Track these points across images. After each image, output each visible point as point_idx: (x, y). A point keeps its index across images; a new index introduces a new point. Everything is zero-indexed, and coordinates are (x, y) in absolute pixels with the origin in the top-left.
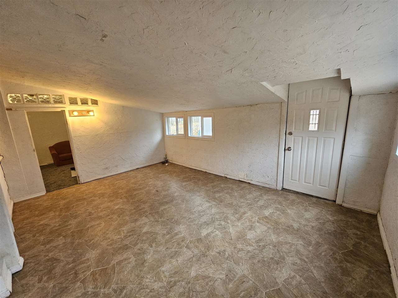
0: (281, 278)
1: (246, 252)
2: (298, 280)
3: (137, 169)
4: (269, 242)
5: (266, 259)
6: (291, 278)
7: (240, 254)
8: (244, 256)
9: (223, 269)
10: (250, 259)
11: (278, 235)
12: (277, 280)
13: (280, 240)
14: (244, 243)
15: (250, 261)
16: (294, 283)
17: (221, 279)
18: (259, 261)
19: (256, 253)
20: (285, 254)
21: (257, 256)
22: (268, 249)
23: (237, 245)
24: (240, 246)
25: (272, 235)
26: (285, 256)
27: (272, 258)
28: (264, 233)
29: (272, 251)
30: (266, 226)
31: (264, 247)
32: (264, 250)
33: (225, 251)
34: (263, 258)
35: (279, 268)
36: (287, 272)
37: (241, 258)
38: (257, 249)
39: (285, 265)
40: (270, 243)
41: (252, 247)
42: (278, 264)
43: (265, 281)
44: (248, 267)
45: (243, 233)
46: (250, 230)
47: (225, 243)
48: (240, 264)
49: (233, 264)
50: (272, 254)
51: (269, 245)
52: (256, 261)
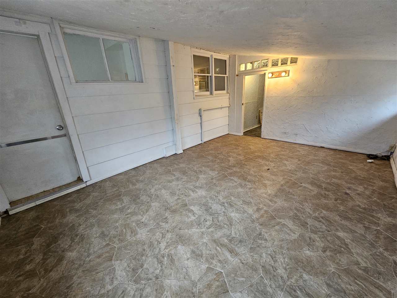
0: (119, 266)
1: (160, 240)
2: (107, 285)
3: (321, 147)
4: (167, 271)
5: (144, 258)
6: (113, 278)
7: (160, 234)
8: (156, 238)
9: (149, 220)
10: (150, 242)
11: (177, 294)
12: (119, 262)
13: (165, 293)
14: (171, 241)
15: (148, 242)
16: (107, 279)
17: (141, 219)
18: (144, 250)
19: (155, 250)
20: (142, 287)
21: (150, 250)
22: (156, 266)
23: (171, 234)
24: (169, 237)
25: (179, 283)
26: (138, 286)
27: (142, 266)
28: (184, 270)
29: (151, 270)
30: (199, 280)
31: (160, 262)
32: (155, 260)
33: (167, 222)
34: (147, 256)
35: (128, 269)
36: (121, 276)
37: (154, 235)
38: (159, 252)
39: (129, 278)
40: (165, 273)
41: (164, 247)
42: (133, 270)
43: (124, 250)
44: (142, 238)
45: (188, 242)
46: (193, 252)
47: (177, 223)
48: (149, 233)
49: (151, 228)
50: (147, 269)
51: (162, 270)
52: (146, 247)
